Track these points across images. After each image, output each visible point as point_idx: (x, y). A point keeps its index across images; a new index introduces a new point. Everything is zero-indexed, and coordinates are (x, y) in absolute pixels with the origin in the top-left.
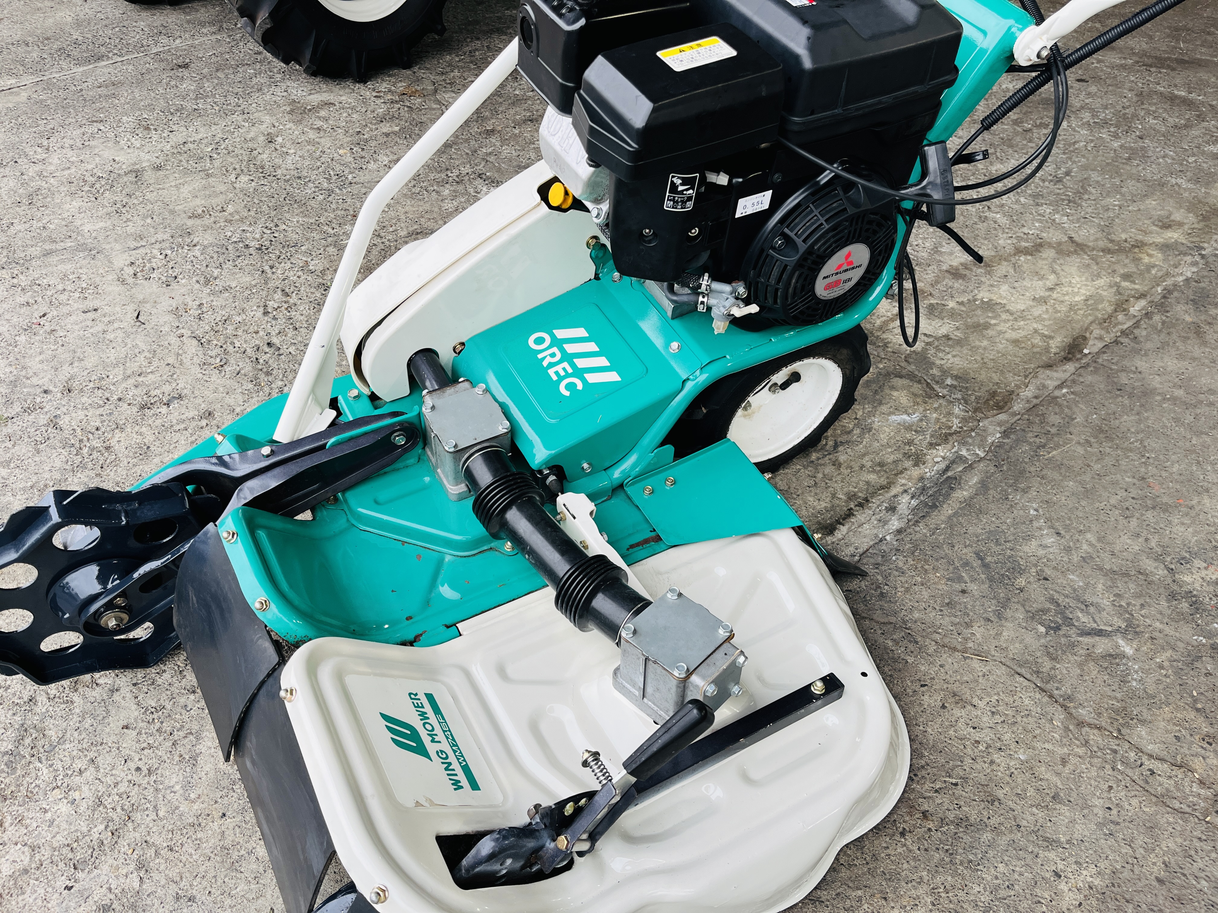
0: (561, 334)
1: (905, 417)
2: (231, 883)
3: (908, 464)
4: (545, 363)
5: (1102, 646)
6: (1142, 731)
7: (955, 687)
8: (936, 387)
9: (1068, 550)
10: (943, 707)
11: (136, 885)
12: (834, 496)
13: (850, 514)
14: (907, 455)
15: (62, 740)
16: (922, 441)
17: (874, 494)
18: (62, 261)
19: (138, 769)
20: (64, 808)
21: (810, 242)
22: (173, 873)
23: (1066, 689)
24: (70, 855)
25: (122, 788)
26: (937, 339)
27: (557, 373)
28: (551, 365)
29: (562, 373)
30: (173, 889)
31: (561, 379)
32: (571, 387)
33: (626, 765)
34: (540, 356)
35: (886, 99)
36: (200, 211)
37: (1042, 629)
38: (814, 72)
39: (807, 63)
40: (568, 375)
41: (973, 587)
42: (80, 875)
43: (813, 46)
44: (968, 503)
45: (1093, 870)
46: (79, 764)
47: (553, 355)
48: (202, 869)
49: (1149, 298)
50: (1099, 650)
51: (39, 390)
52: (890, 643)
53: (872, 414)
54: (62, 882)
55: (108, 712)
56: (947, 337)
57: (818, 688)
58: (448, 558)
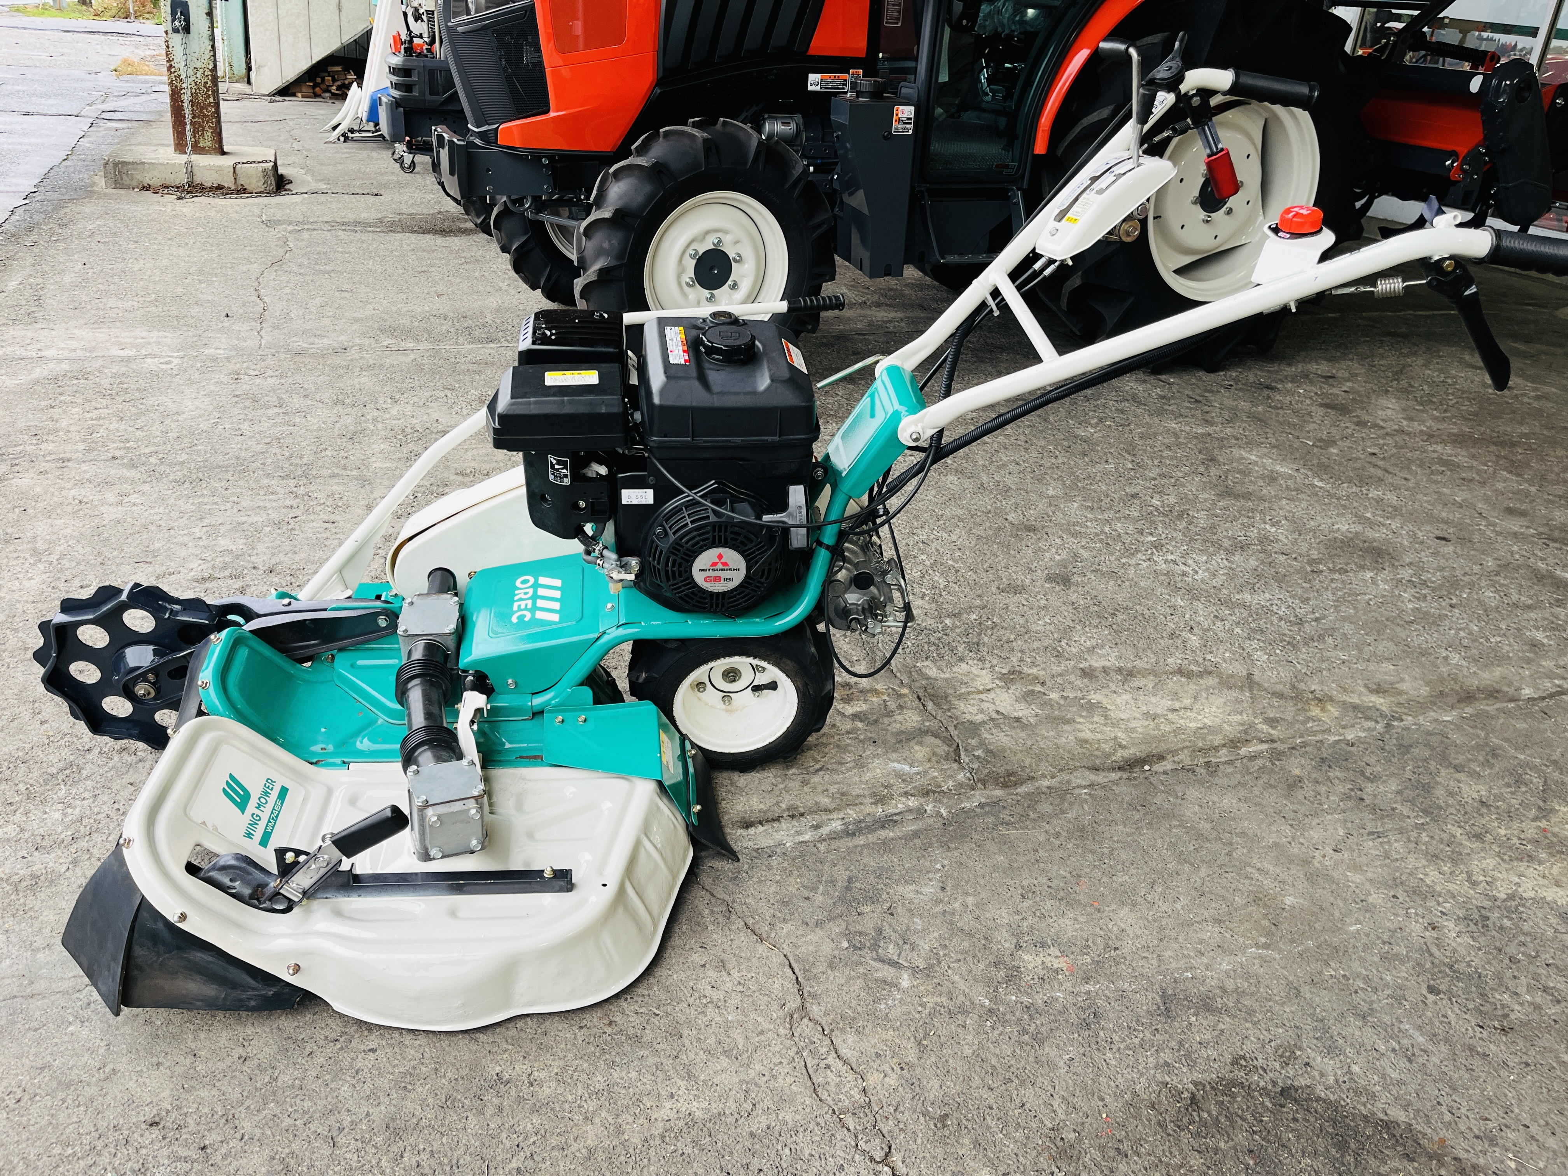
0: (542, 580)
1: (907, 768)
3: (868, 800)
5: (887, 972)
6: (851, 1038)
7: (725, 957)
8: (962, 754)
9: (938, 901)
10: (704, 966)
12: (777, 803)
13: (778, 819)
14: (874, 795)
15: (88, 777)
16: (899, 787)
17: (812, 812)
19: (118, 810)
21: (677, 535)
23: (818, 989)
25: (100, 817)
26: (1005, 717)
27: (519, 606)
28: (520, 600)
29: (523, 607)
31: (519, 609)
32: (522, 617)
34: (517, 592)
37: (845, 944)
38: (661, 407)
39: (656, 400)
40: (526, 609)
41: (819, 899)
43: (663, 391)
44: (885, 843)
46: (87, 795)
47: (526, 593)
50: (879, 975)
52: (707, 911)
53: (877, 756)
56: (1018, 720)
57: (546, 876)
58: (380, 721)
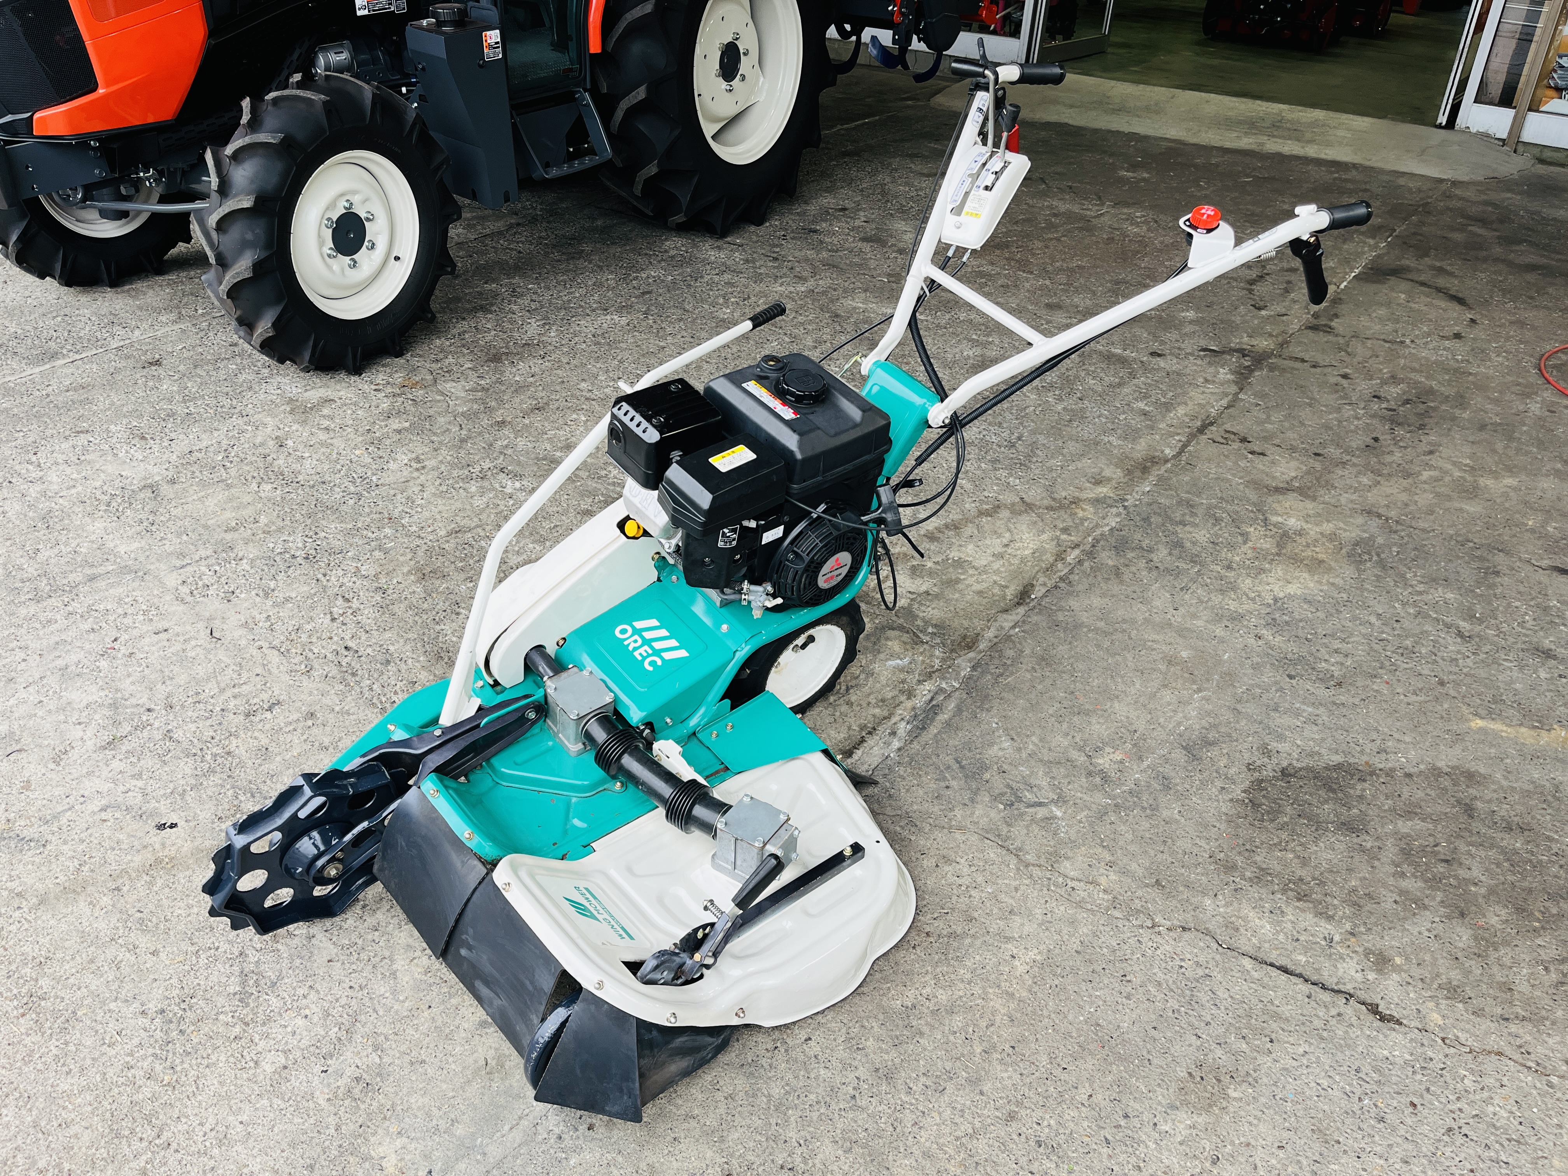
0: (639, 625)
1: (898, 661)
2: (450, 1048)
3: (903, 698)
4: (631, 648)
5: (1041, 812)
6: (1067, 864)
7: (945, 852)
8: (921, 635)
9: (1019, 750)
10: (937, 866)
11: (377, 1060)
12: (849, 728)
13: (862, 740)
14: (902, 692)
15: (280, 977)
16: (912, 679)
17: (879, 723)
18: (112, 585)
19: (351, 987)
20: (300, 1022)
21: (811, 555)
22: (403, 1048)
23: (1018, 844)
24: (317, 1051)
25: (343, 1001)
26: (919, 595)
27: (641, 654)
28: (635, 649)
29: (645, 654)
30: (407, 1058)
31: (644, 658)
32: (652, 663)
33: (733, 900)
34: (626, 643)
35: (849, 466)
36: (234, 524)
37: (1002, 807)
38: (804, 460)
39: (799, 456)
40: (649, 655)
41: (954, 783)
42: (329, 1062)
43: (801, 446)
44: (948, 724)
45: (1036, 951)
46: (300, 992)
47: (635, 641)
48: (425, 1043)
49: (1081, 548)
50: (1039, 816)
51: (142, 710)
52: (898, 829)
53: (872, 662)
54: (318, 1069)
55: (311, 953)
56: (927, 593)
57: (848, 852)
58: (574, 800)
